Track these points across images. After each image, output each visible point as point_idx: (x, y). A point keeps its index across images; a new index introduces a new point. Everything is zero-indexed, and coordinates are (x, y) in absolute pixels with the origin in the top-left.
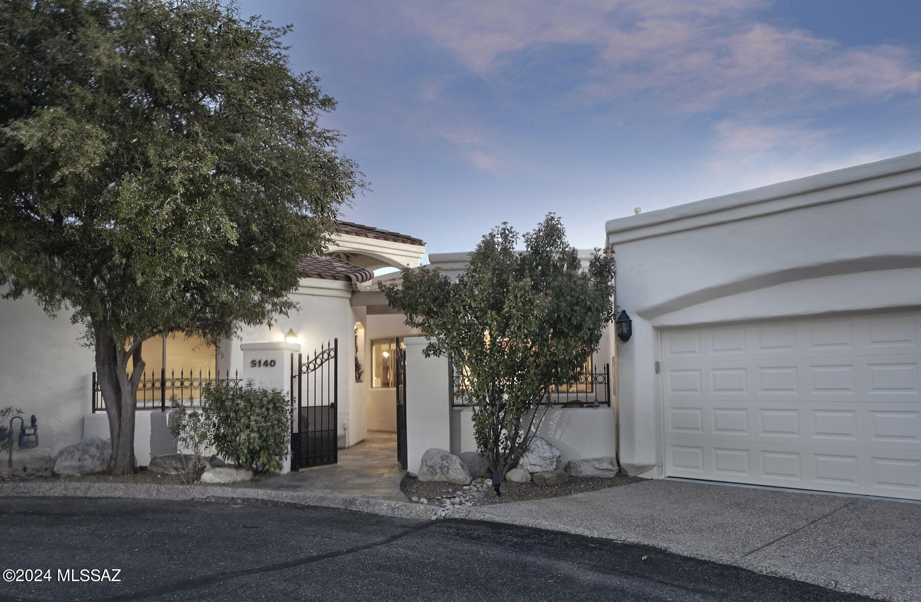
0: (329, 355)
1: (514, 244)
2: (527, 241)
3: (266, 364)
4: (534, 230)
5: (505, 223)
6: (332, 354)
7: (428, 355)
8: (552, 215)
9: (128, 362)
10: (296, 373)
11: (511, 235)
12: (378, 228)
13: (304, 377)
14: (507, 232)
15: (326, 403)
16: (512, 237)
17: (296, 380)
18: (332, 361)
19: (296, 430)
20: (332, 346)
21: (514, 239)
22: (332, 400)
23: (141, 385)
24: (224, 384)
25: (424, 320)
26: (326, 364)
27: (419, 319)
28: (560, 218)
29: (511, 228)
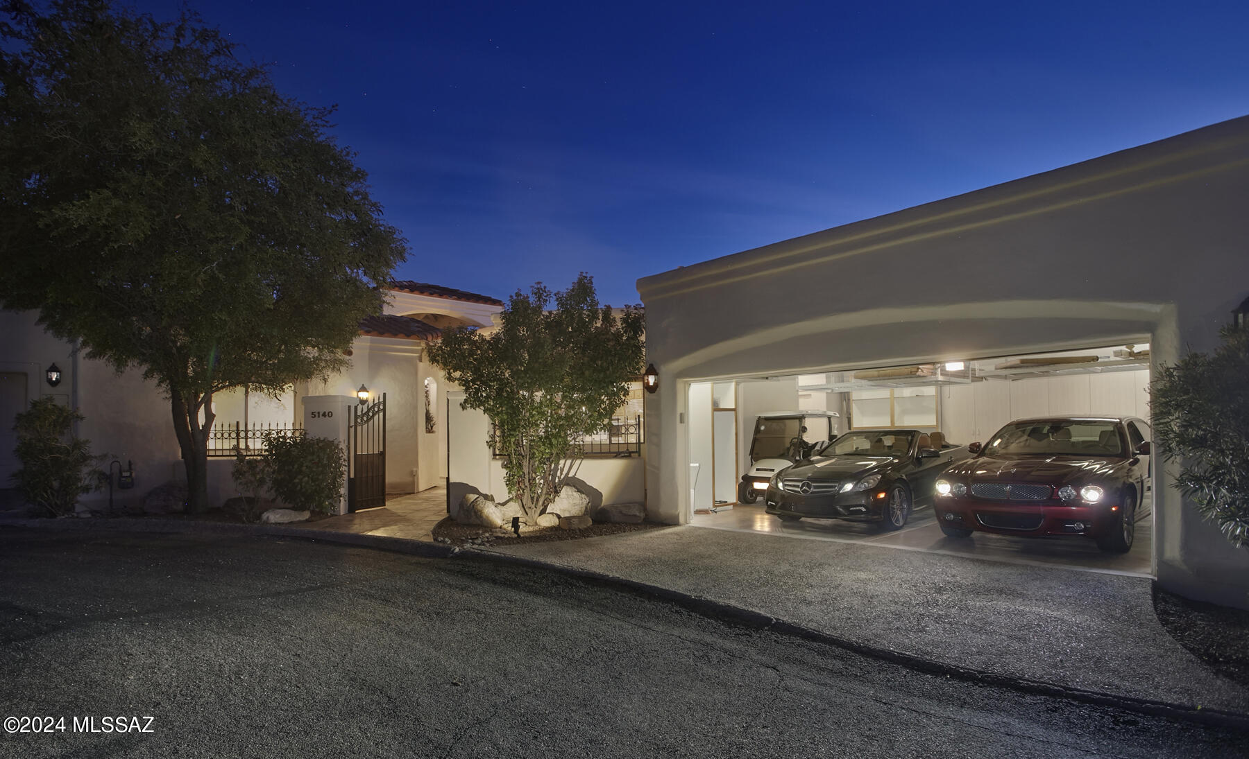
0: (379, 407)
1: (548, 302)
2: (557, 300)
3: (324, 415)
4: (567, 289)
5: (539, 283)
6: (381, 407)
7: (464, 408)
8: (584, 275)
9: (199, 413)
10: (352, 423)
11: (545, 294)
12: (461, 290)
13: (359, 428)
14: (541, 292)
15: (376, 452)
16: (546, 297)
17: (352, 430)
18: (381, 414)
19: (352, 476)
20: (381, 400)
21: (547, 298)
22: (381, 450)
23: (212, 435)
24: (283, 434)
25: (461, 375)
26: (376, 417)
27: (457, 374)
28: (592, 277)
29: (545, 287)
